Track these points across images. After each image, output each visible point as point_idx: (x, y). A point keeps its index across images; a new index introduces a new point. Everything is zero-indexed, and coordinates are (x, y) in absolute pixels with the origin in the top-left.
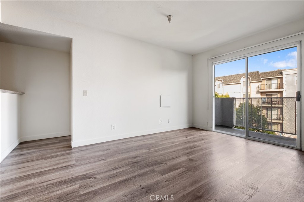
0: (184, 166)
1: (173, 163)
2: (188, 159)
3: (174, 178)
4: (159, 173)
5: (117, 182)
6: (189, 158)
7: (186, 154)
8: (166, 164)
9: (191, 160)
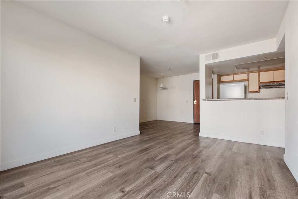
0: (156, 162)
1: (167, 162)
2: (154, 168)
3: (160, 154)
4: (171, 155)
5: (188, 147)
6: (155, 170)
7: (159, 175)
8: (171, 160)
9: (152, 168)
